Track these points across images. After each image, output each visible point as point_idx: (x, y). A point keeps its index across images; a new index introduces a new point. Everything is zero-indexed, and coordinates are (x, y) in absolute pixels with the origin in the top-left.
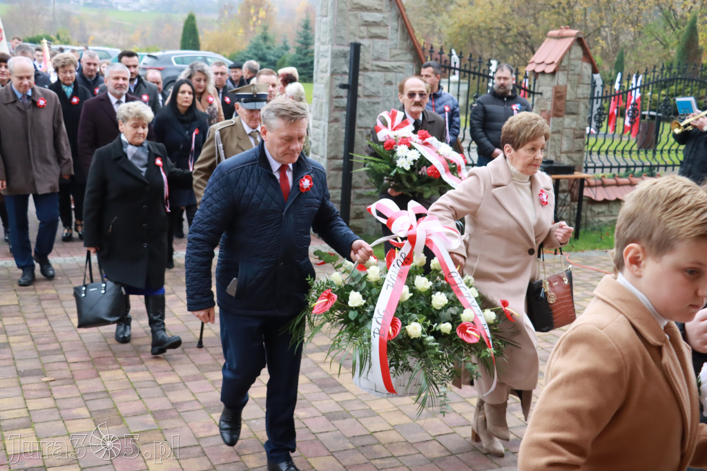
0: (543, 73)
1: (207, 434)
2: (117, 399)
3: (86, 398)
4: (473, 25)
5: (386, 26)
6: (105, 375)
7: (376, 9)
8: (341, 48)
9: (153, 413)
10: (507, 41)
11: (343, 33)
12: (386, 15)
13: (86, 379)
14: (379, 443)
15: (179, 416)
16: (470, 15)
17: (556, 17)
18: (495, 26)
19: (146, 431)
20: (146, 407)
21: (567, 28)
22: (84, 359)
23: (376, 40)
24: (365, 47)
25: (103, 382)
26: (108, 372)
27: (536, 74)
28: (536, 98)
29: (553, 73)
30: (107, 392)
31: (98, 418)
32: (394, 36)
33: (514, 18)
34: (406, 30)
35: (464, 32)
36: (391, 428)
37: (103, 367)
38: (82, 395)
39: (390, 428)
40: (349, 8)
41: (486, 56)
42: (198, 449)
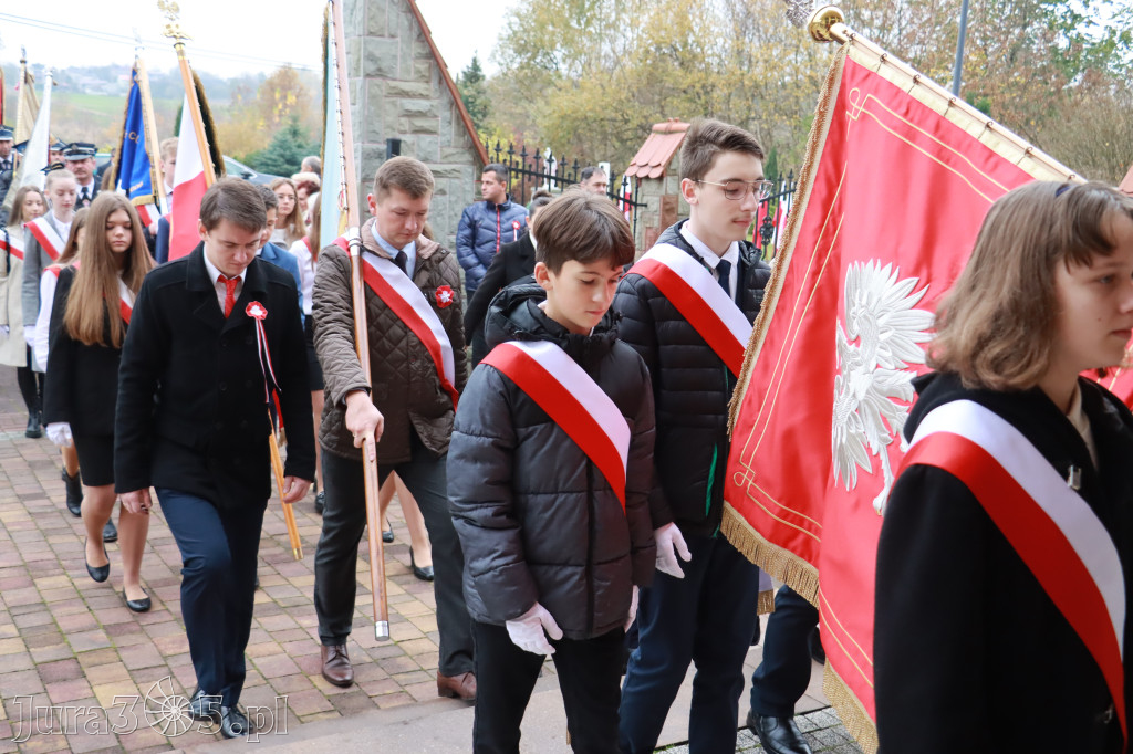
0: (647, 178)
1: (178, 651)
2: (57, 612)
3: (14, 612)
4: (579, 115)
5: (436, 116)
6: (42, 583)
7: (421, 95)
8: (375, 146)
9: (107, 629)
10: (625, 137)
11: (378, 126)
12: (435, 102)
13: (16, 589)
14: (405, 654)
15: (142, 630)
16: (573, 102)
17: (687, 105)
18: (608, 117)
19: (95, 650)
20: (97, 621)
21: (676, 121)
22: (14, 564)
23: (422, 136)
24: (407, 145)
25: (39, 592)
26: (48, 579)
27: (638, 181)
28: (639, 212)
29: (660, 179)
30: (44, 603)
31: (28, 638)
32: (447, 131)
33: (634, 106)
34: (462, 123)
35: (566, 124)
36: (423, 635)
37: (42, 573)
38: (9, 609)
39: (421, 635)
40: (384, 93)
41: (597, 157)
42: (165, 670)
